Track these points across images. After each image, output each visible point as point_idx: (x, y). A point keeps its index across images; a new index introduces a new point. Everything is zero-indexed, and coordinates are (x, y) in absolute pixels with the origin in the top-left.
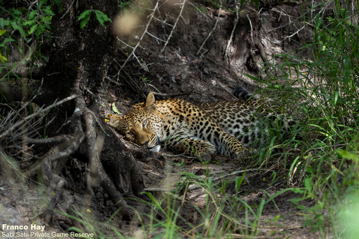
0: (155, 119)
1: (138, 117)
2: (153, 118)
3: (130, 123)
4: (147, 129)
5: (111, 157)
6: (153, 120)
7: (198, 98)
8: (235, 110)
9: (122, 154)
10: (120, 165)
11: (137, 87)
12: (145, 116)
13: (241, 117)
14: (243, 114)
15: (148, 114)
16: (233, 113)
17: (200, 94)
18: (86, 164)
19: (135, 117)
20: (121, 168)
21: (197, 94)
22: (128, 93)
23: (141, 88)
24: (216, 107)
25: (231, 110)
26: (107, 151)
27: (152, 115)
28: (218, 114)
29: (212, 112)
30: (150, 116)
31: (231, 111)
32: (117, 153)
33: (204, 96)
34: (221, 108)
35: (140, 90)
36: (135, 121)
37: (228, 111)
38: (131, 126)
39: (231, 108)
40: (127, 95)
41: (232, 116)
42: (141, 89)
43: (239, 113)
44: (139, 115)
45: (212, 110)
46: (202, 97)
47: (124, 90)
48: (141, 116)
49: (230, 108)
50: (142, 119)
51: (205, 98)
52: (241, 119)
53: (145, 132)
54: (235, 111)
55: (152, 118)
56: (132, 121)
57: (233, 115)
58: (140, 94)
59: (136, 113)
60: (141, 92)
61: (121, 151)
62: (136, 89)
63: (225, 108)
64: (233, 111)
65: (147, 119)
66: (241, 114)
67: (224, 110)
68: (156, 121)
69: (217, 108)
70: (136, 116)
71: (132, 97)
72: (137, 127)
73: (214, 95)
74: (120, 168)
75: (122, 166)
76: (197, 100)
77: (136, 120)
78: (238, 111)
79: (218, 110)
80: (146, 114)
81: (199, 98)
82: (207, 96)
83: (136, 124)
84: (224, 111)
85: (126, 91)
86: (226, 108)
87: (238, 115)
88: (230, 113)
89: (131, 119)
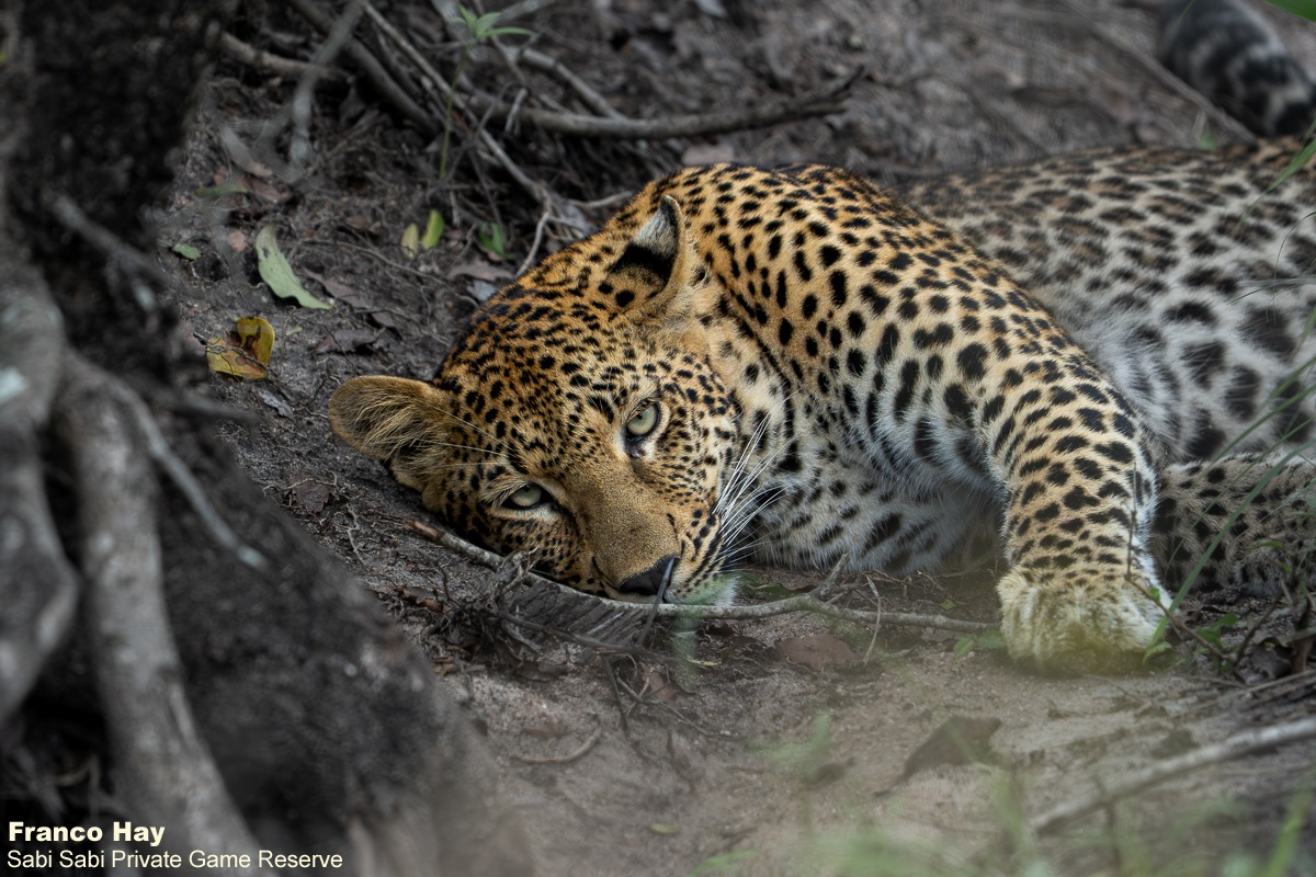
0: (701, 392)
1: (584, 373)
2: (693, 384)
3: (529, 423)
4: (657, 467)
5: (284, 701)
6: (692, 395)
7: (892, 123)
8: (1173, 201)
9: (363, 673)
10: (354, 753)
11: (436, 86)
12: (641, 373)
13: (1225, 249)
14: (1236, 229)
15: (661, 355)
16: (1153, 230)
17: (911, 89)
18: (93, 767)
19: (564, 380)
20: (363, 781)
21: (889, 86)
22: (371, 131)
23: (460, 89)
24: (1019, 197)
25: (1139, 204)
26: (250, 655)
27: (687, 368)
28: (1035, 237)
29: (988, 226)
30: (673, 373)
31: (1139, 217)
32: (323, 669)
33: (938, 101)
34: (1064, 202)
35: (456, 108)
36: (569, 408)
37: (1113, 216)
38: (537, 444)
39: (1139, 188)
40: (365, 151)
41: (1150, 251)
42: (459, 100)
43: (1205, 223)
44: (591, 359)
45: (993, 217)
46: (929, 111)
47: (336, 116)
48: (615, 371)
49: (1130, 191)
50: (624, 393)
51: (945, 112)
52: (1227, 260)
53: (648, 493)
54: (1170, 209)
55: (684, 385)
56: (540, 402)
57: (1157, 244)
58: (455, 140)
59: (569, 350)
60: (468, 122)
61: (350, 650)
62: (423, 98)
63: (1089, 194)
64: (1156, 209)
65: (659, 394)
66: (1221, 231)
67: (1086, 215)
68: (709, 401)
69: (1028, 210)
70: (568, 368)
71: (397, 164)
72: (585, 449)
73: (1016, 79)
74: (351, 782)
75: (366, 761)
76: (889, 135)
77: (571, 396)
78: (1198, 210)
79: (1038, 217)
80: (642, 358)
81: (902, 117)
82: (963, 97)
83: (580, 430)
84: (1087, 224)
85: (353, 121)
86: (1102, 195)
87: (1195, 237)
88: (1136, 227)
89: (526, 391)
